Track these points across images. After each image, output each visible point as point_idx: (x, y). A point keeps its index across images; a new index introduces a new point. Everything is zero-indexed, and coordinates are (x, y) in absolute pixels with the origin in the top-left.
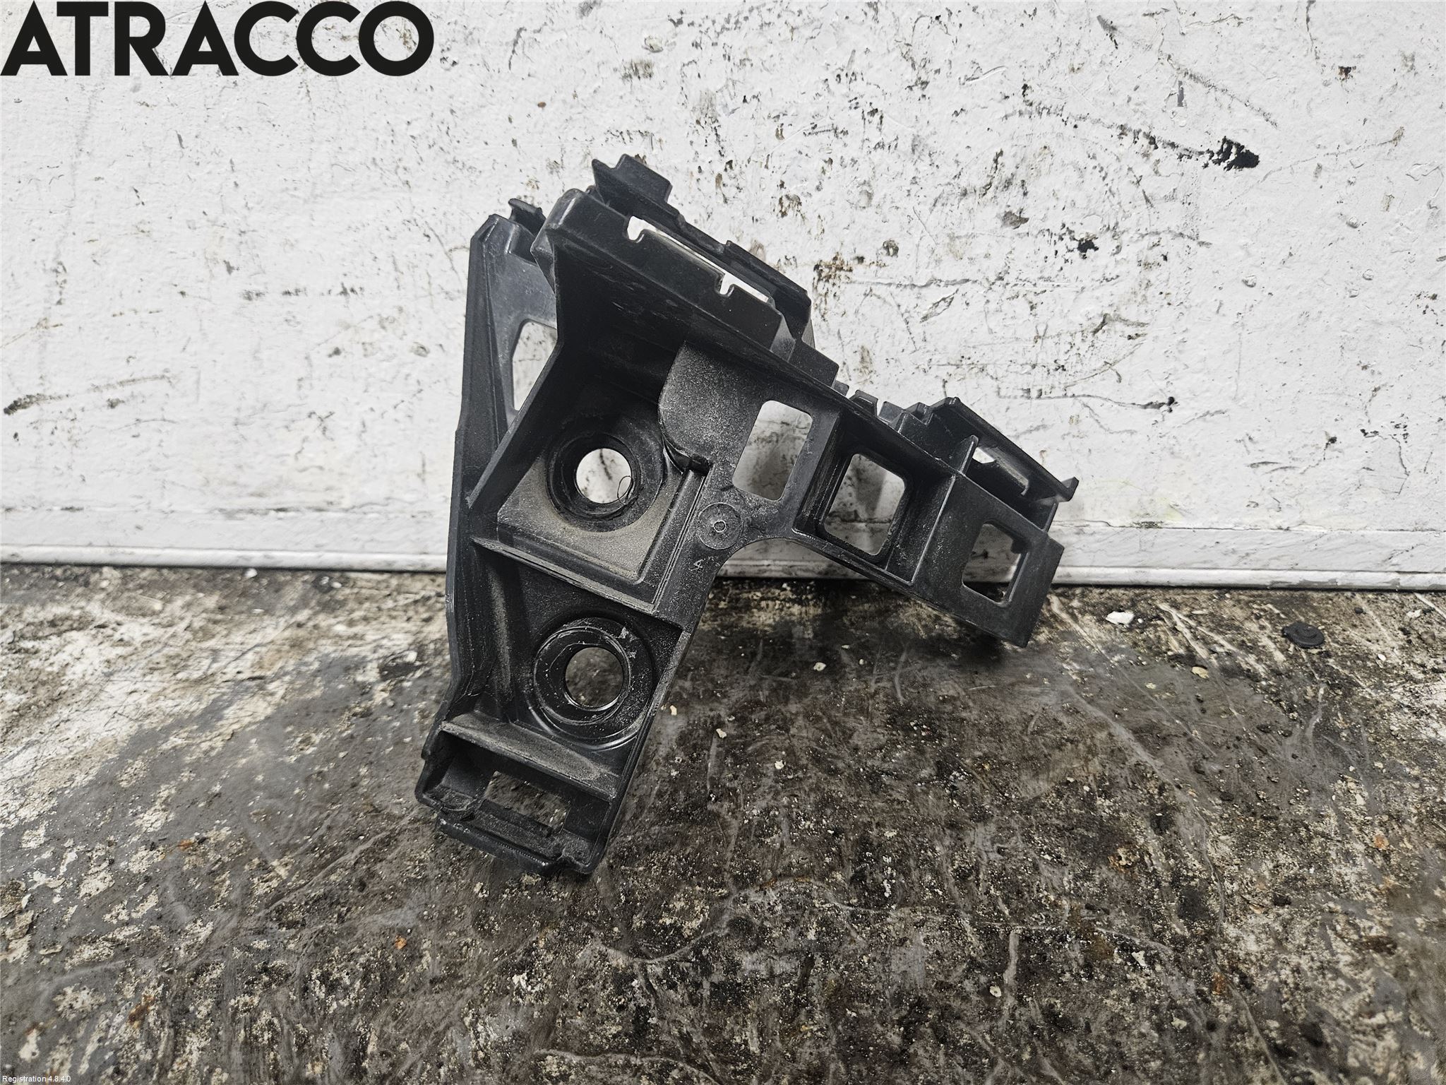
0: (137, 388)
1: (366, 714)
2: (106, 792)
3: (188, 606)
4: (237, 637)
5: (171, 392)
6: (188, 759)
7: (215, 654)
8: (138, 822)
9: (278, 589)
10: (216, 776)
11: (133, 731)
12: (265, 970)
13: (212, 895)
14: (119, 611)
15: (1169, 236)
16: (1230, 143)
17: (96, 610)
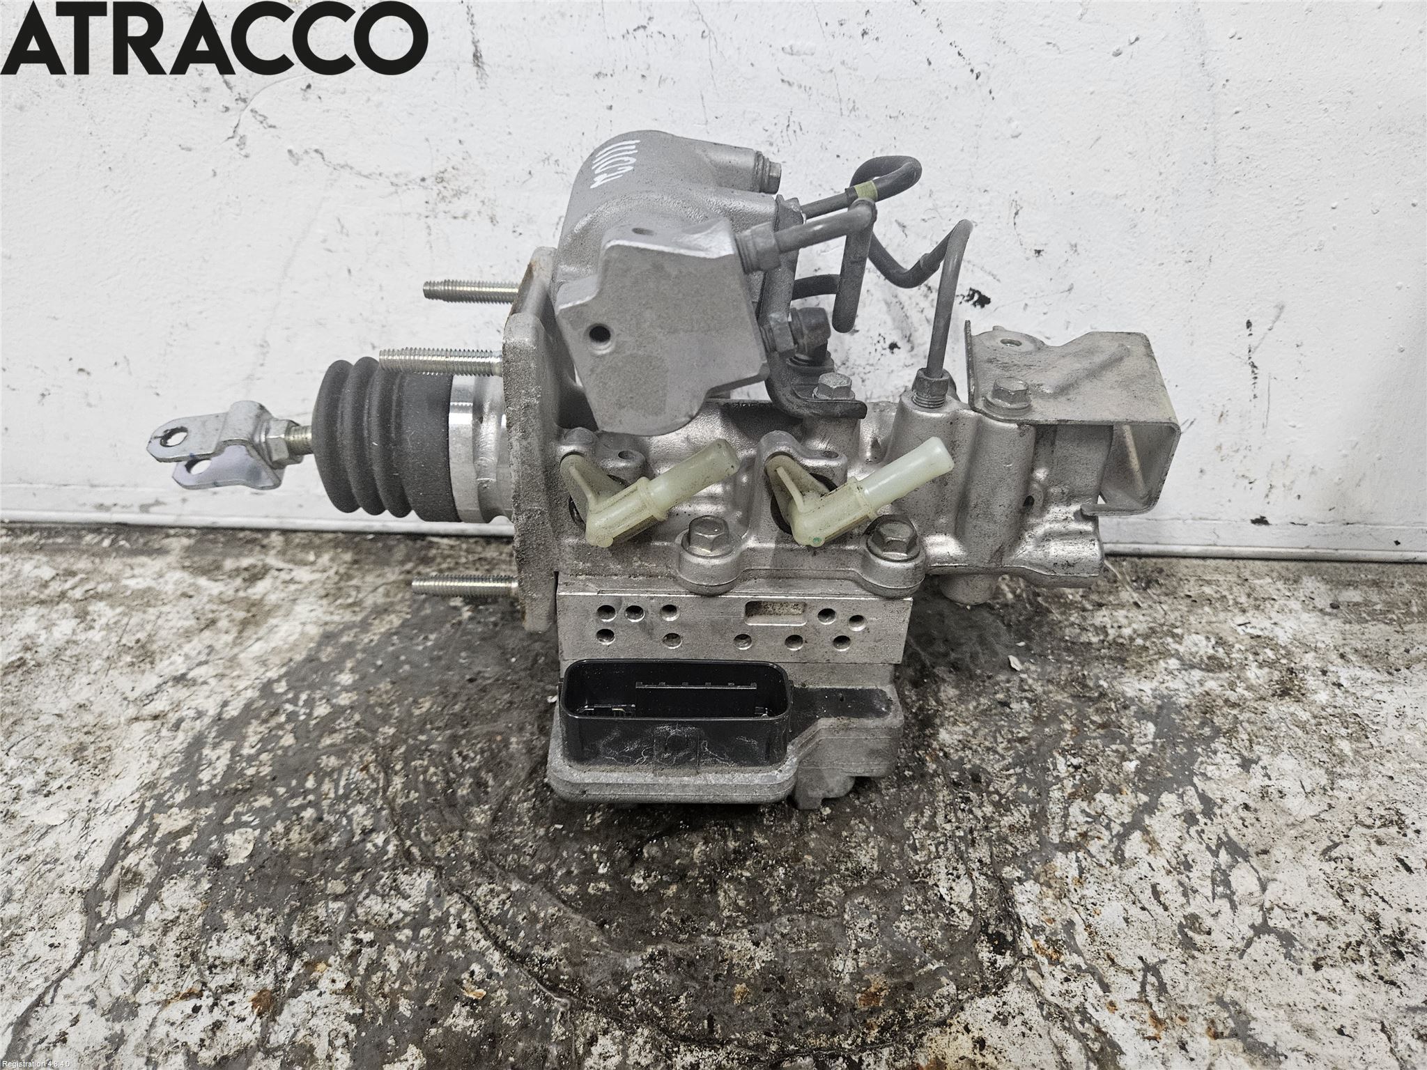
1: (460, 623)
2: (314, 664)
3: (332, 560)
4: (370, 578)
6: (359, 647)
7: (358, 588)
8: (337, 680)
9: (390, 549)
10: (375, 657)
11: (321, 630)
12: (426, 750)
13: (391, 717)
14: (290, 561)
16: (974, 292)
17: (272, 560)
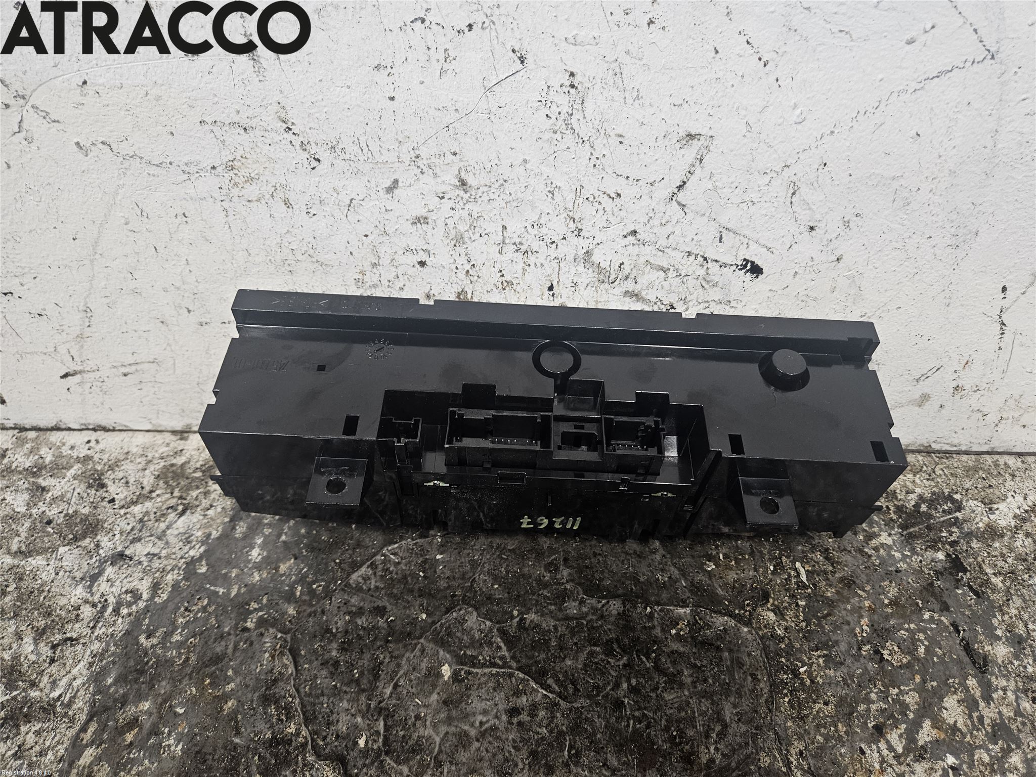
0: (139, 367)
5: (158, 368)
15: (714, 303)
16: (747, 261)
